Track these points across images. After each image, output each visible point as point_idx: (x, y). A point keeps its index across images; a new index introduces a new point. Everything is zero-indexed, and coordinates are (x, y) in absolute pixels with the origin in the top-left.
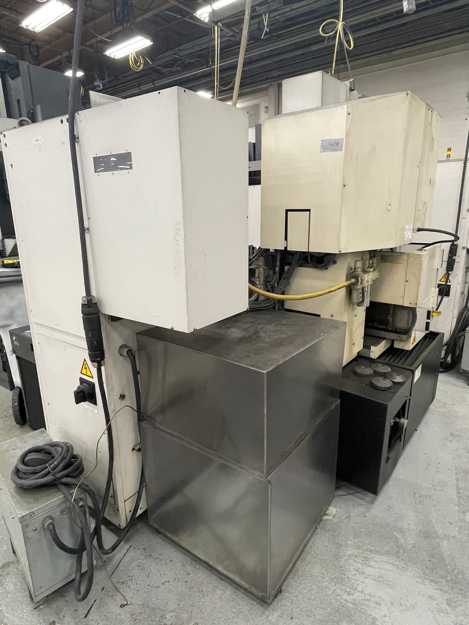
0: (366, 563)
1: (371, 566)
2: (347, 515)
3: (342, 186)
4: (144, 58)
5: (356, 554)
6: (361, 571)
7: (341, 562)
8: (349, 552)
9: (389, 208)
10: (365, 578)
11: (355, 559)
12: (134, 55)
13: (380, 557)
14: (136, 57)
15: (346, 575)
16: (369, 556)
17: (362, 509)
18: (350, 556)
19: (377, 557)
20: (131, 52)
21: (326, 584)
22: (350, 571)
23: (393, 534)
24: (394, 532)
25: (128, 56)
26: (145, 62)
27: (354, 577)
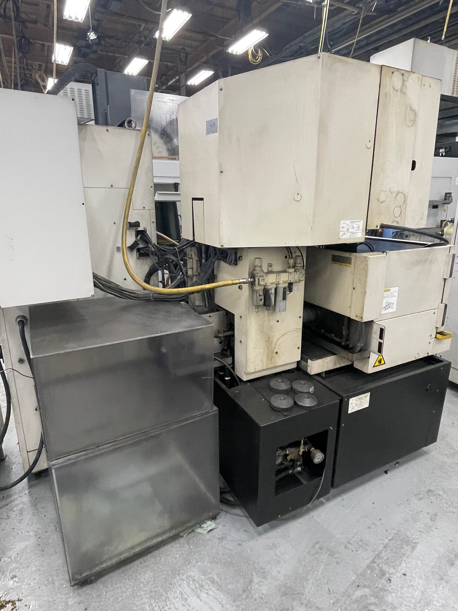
0: (197, 592)
1: (198, 597)
2: (224, 536)
3: (218, 172)
4: (263, 51)
5: (196, 578)
6: (186, 596)
7: (174, 580)
8: (191, 573)
9: (298, 198)
10: (184, 605)
11: (191, 583)
12: (252, 50)
13: (216, 591)
14: (253, 50)
15: (167, 594)
16: (206, 587)
17: (244, 536)
18: (188, 577)
19: (213, 591)
20: (250, 47)
21: (142, 593)
22: (176, 592)
23: (252, 575)
24: (254, 574)
25: (248, 51)
26: (263, 55)
27: (173, 600)
